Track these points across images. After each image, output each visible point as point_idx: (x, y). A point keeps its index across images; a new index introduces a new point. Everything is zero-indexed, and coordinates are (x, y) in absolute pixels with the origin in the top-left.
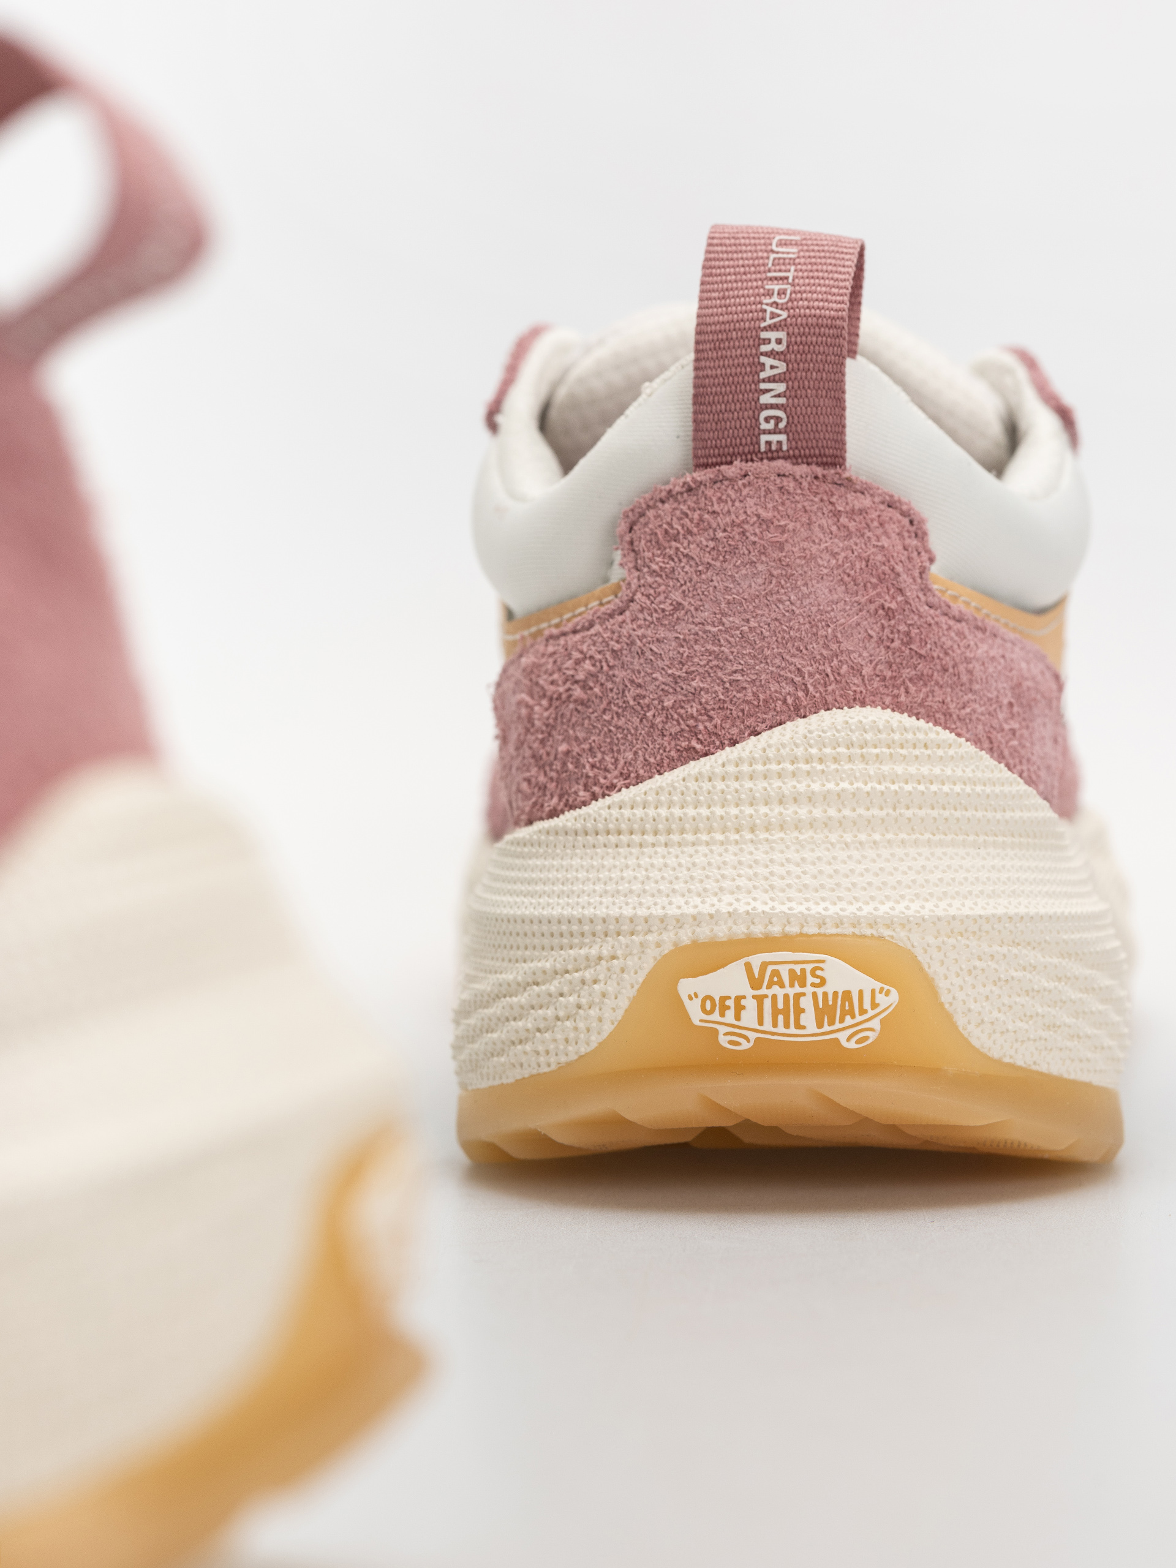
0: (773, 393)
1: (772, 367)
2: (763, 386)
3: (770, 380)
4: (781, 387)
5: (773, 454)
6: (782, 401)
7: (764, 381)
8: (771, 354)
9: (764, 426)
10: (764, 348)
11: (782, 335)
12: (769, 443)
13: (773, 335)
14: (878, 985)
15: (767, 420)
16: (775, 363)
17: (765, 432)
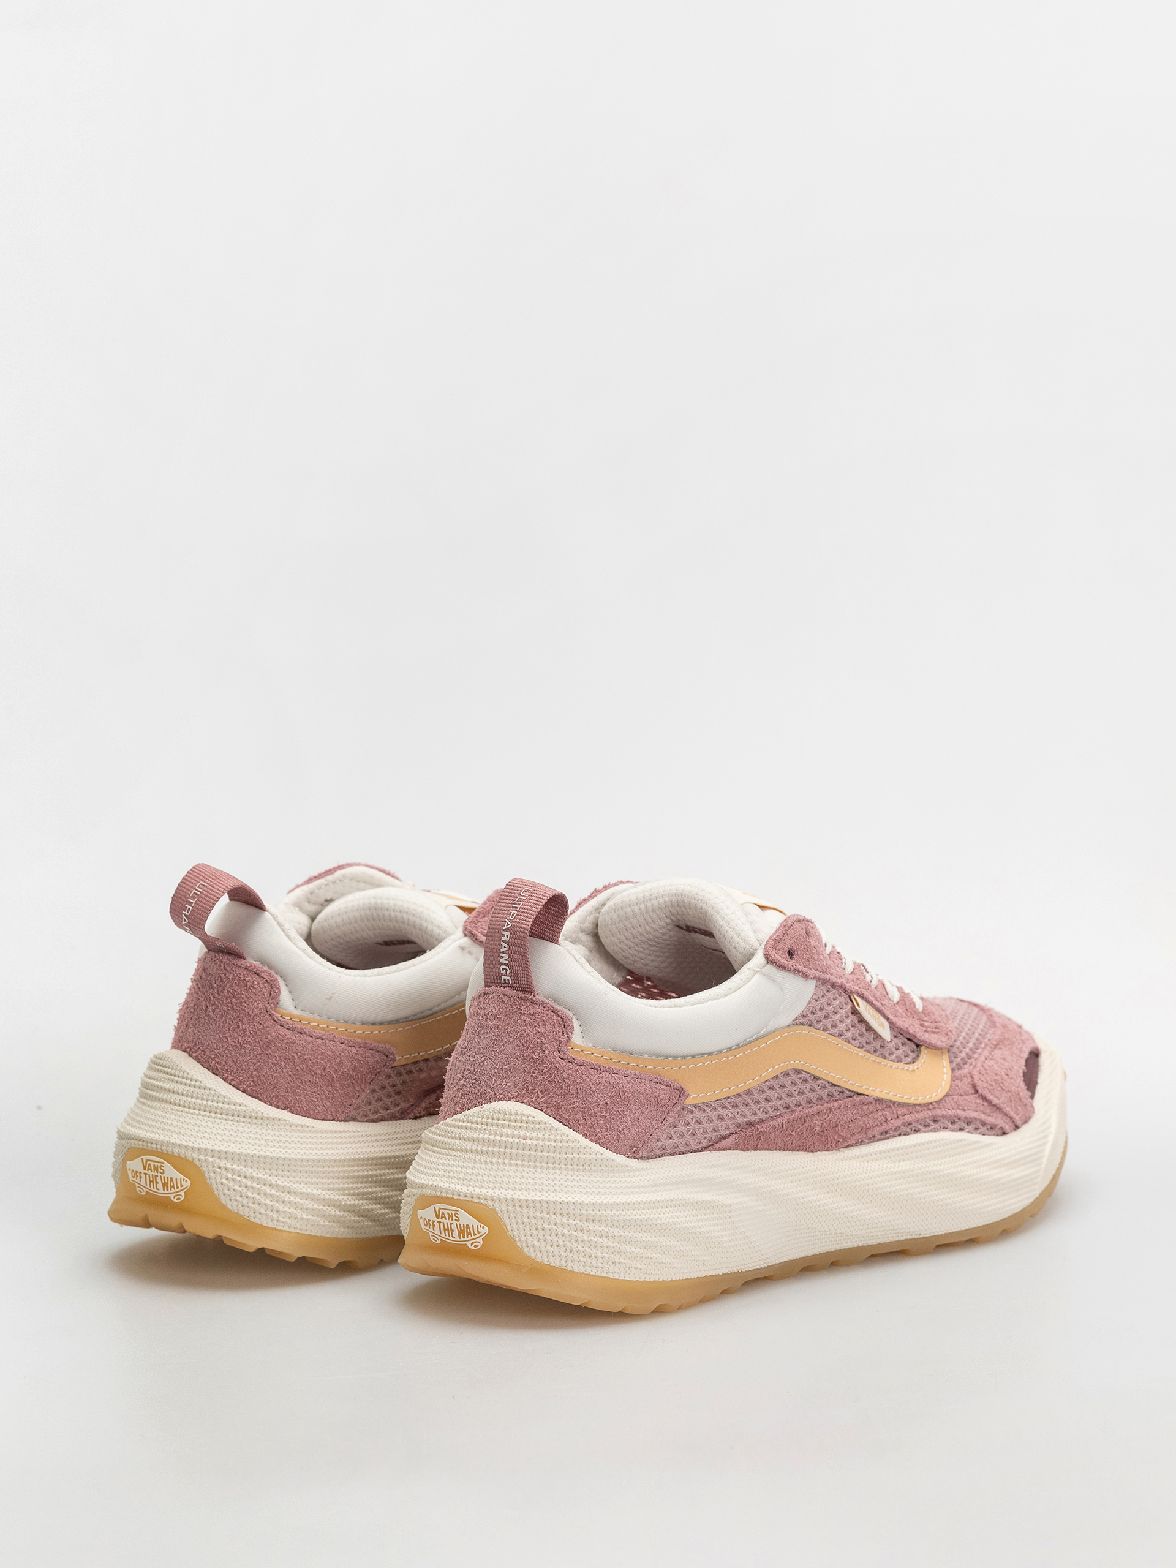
0: (504, 959)
1: (505, 947)
2: (502, 955)
3: (503, 952)
4: (507, 956)
5: (506, 985)
6: (507, 962)
7: (502, 953)
8: (504, 941)
9: (502, 972)
10: (503, 939)
11: (508, 934)
12: (505, 980)
13: (506, 933)
14: (479, 1224)
15: (503, 969)
16: (506, 945)
17: (503, 975)
